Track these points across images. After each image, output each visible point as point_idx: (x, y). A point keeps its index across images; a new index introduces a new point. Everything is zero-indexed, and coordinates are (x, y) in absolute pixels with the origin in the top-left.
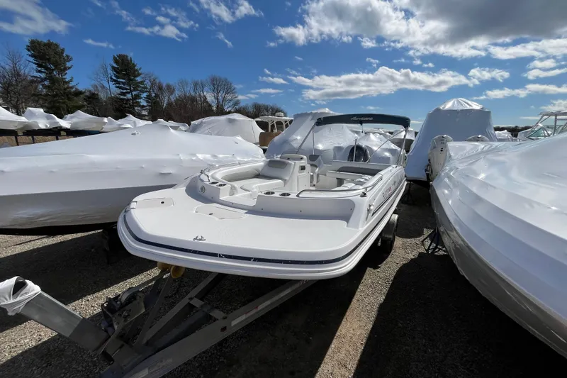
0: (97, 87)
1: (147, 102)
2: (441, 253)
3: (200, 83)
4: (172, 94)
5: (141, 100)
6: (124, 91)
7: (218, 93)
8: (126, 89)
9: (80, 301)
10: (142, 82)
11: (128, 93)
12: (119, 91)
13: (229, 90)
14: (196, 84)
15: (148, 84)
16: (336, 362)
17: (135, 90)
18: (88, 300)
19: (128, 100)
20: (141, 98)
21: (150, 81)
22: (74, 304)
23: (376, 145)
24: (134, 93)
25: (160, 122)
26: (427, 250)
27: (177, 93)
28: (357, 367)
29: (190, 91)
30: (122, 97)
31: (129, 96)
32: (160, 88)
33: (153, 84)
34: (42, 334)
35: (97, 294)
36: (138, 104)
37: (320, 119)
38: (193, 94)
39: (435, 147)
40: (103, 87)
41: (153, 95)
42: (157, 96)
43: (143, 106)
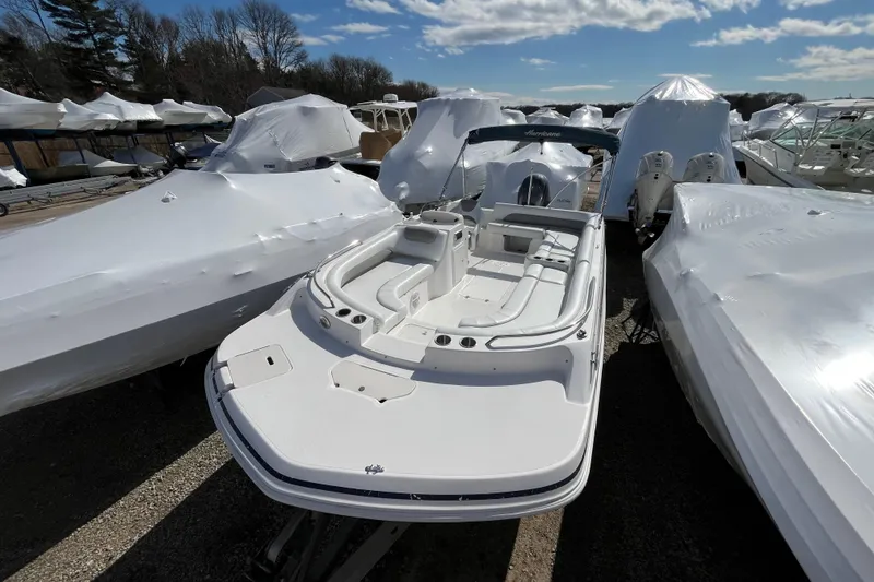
0: (15, 22)
1: (129, 54)
2: (648, 340)
3: (227, 15)
4: (175, 37)
5: (117, 50)
6: (77, 32)
7: (264, 37)
8: (80, 28)
9: (147, 482)
10: (109, 13)
11: (86, 36)
12: (65, 32)
13: (286, 27)
14: (220, 17)
15: (122, 16)
16: (535, 532)
17: (98, 28)
18: (160, 480)
19: (89, 52)
20: (114, 47)
21: (126, 9)
22: (138, 489)
23: (556, 161)
24: (97, 37)
25: (167, 104)
26: (630, 338)
27: (186, 37)
28: (560, 535)
29: (209, 31)
30: (73, 45)
31: (89, 43)
32: (150, 25)
33: (133, 15)
34: (109, 547)
35: (169, 468)
36: (111, 60)
37: (474, 131)
38: (216, 37)
39: (646, 172)
40: (30, 23)
41: (138, 39)
42: (144, 40)
43: (122, 65)
